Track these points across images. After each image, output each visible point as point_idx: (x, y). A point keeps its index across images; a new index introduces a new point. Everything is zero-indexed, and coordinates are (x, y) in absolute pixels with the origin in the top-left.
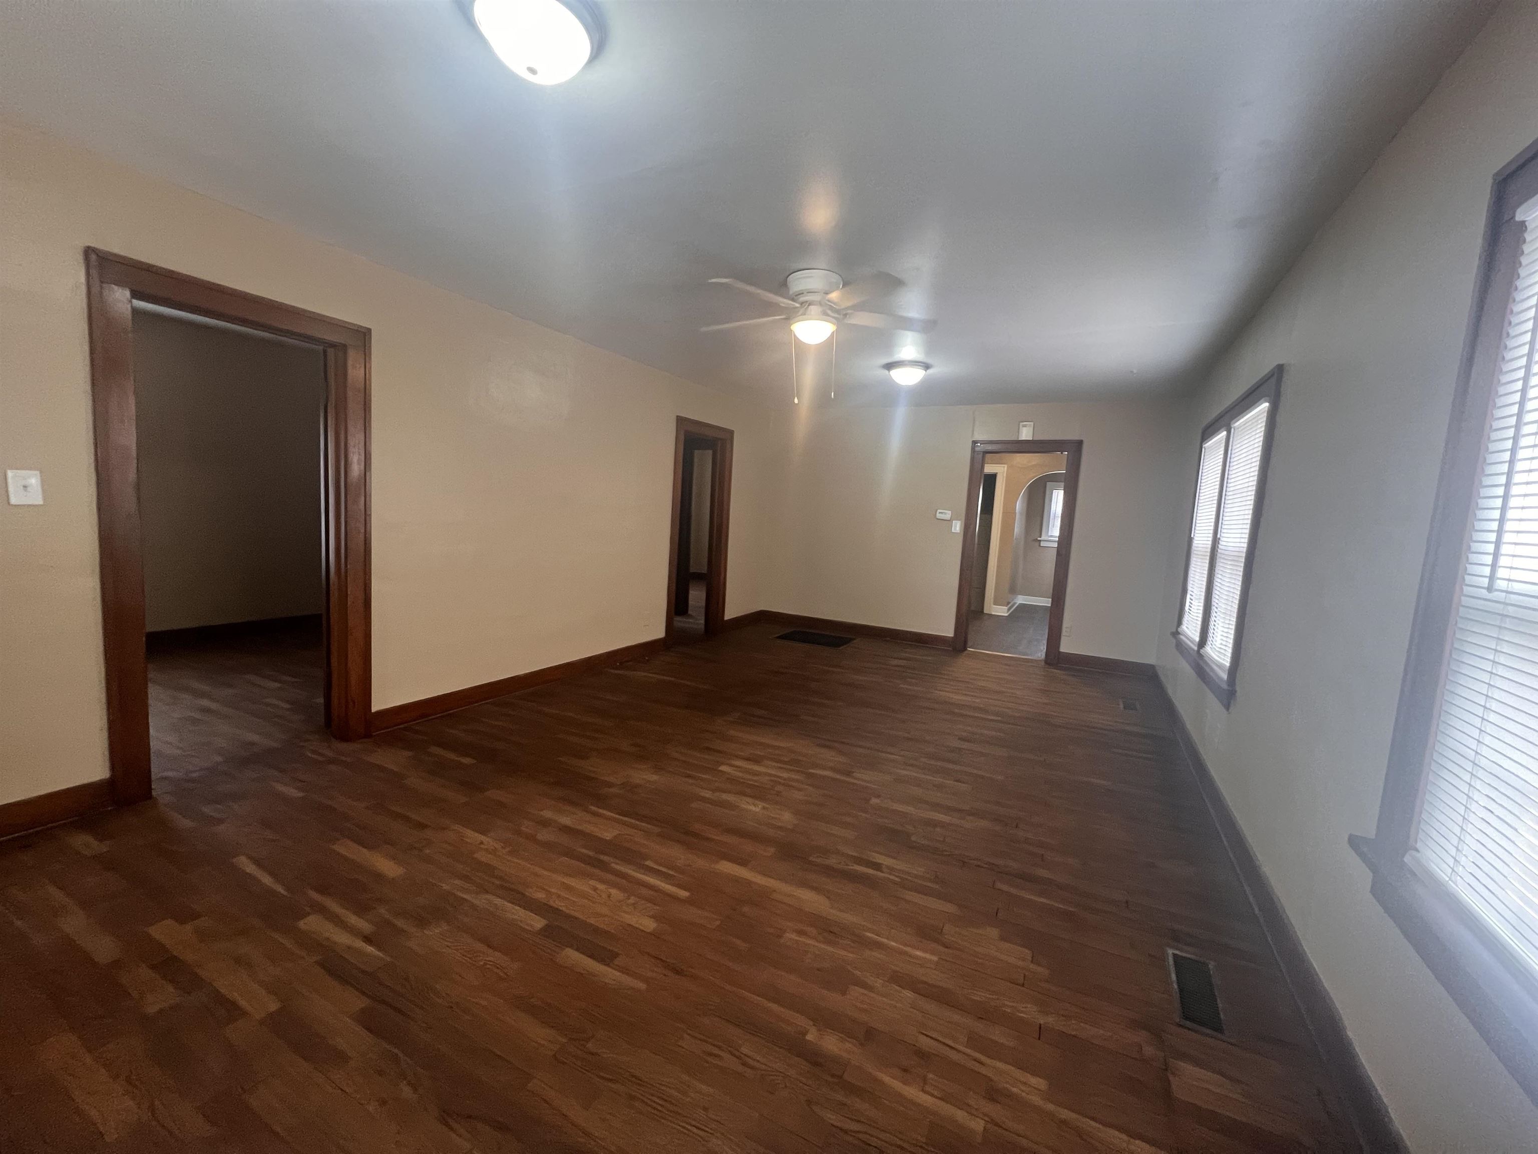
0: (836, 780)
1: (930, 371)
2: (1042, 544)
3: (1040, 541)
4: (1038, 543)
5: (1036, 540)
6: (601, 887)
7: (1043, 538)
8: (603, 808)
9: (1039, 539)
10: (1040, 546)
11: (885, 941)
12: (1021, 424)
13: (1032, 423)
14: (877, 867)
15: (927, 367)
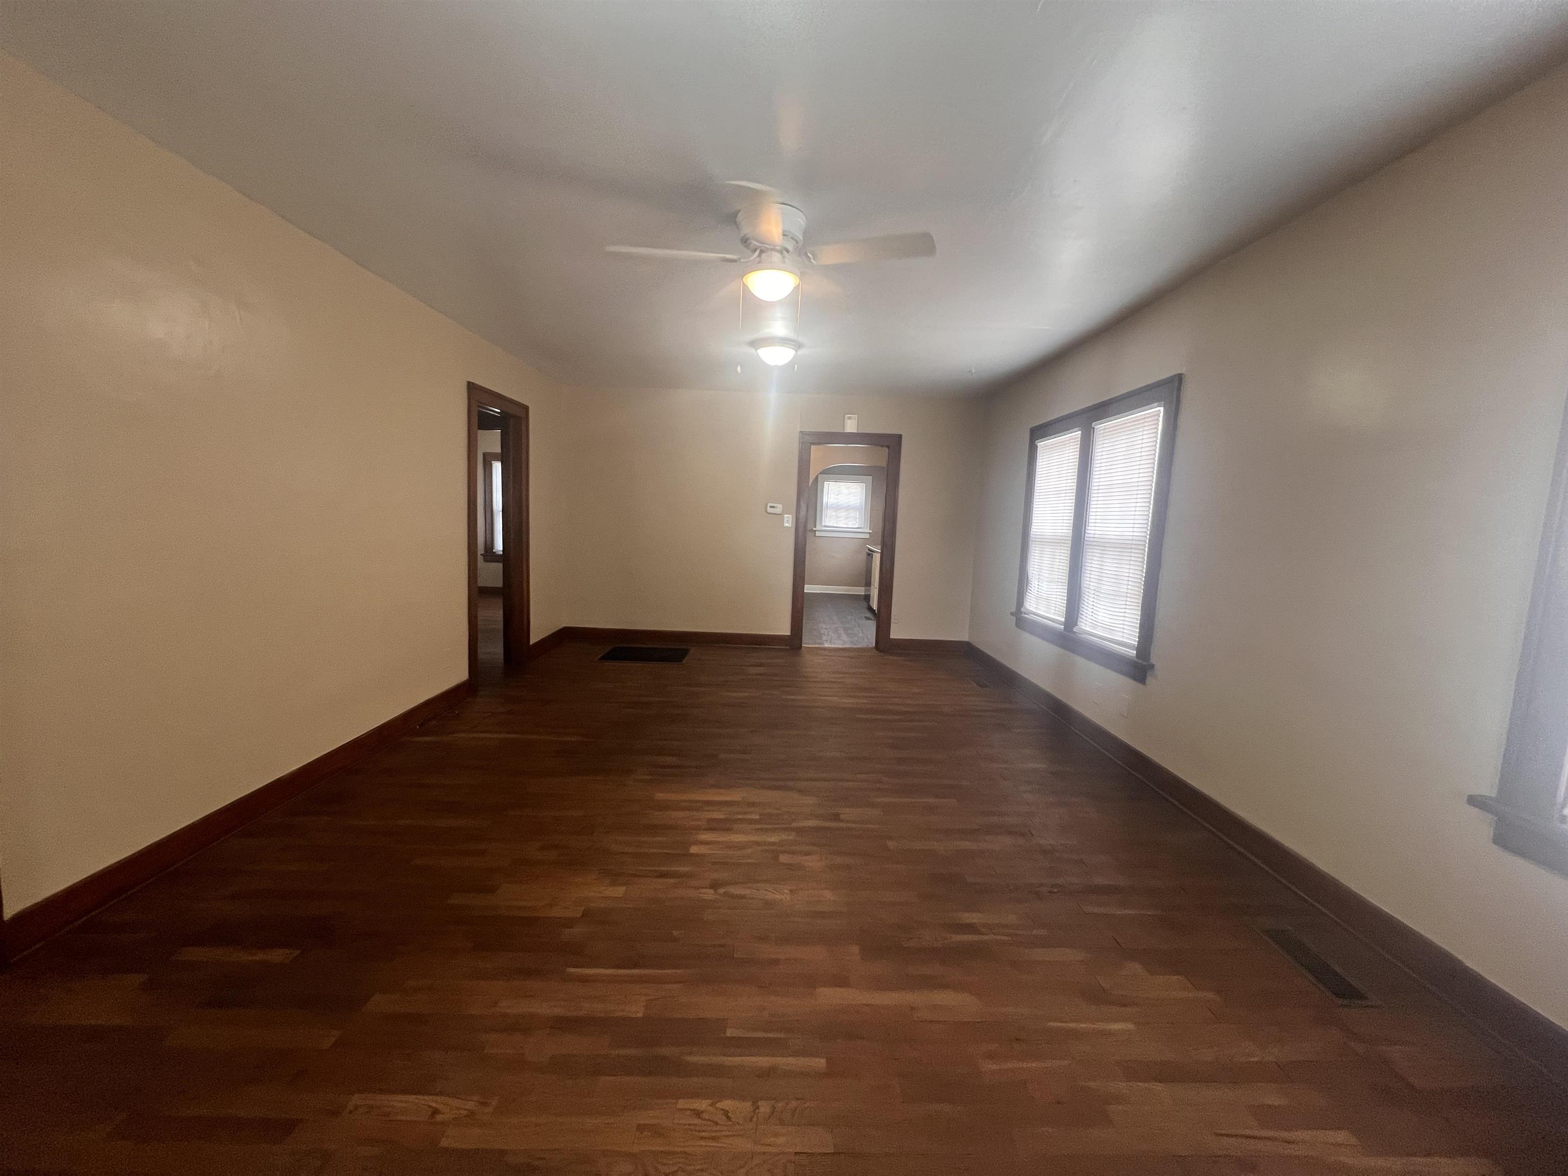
0: (828, 828)
1: (800, 352)
2: (818, 534)
3: (815, 531)
4: (814, 533)
5: (812, 531)
6: (702, 1104)
7: (818, 528)
8: (589, 966)
9: (814, 529)
10: (815, 536)
11: (1072, 1025)
12: (847, 416)
13: (856, 416)
14: (970, 928)
15: (798, 346)
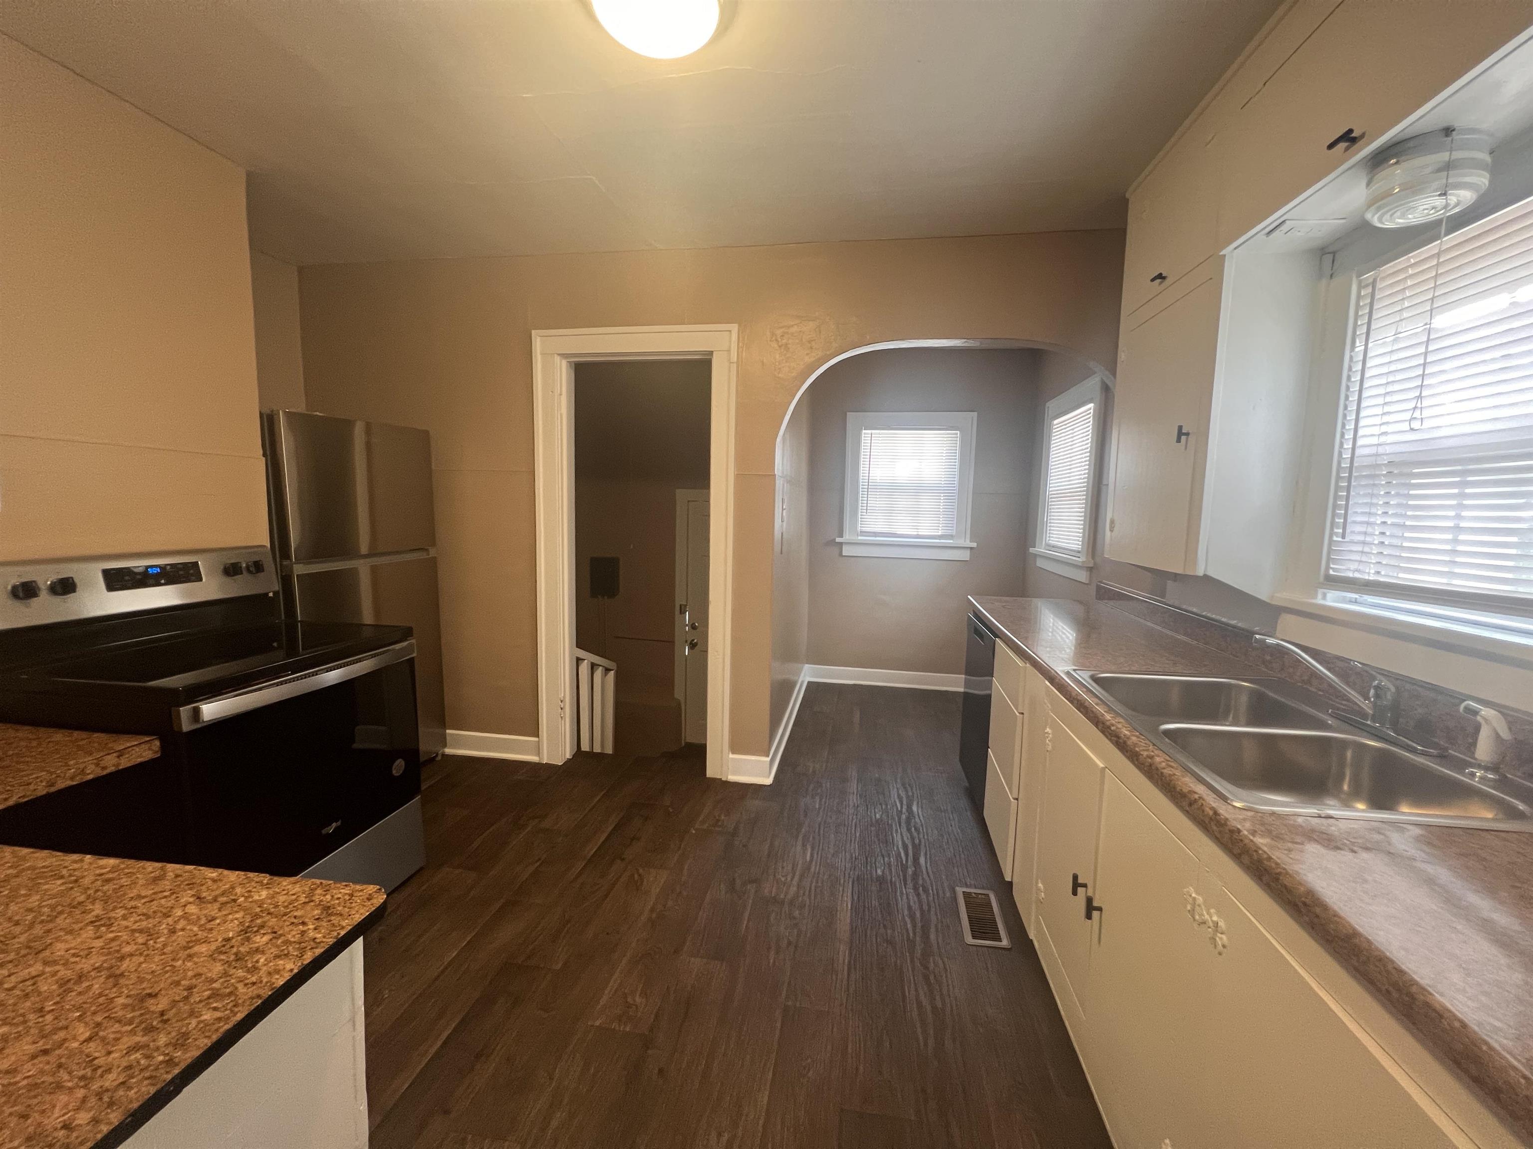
2: (846, 551)
3: (841, 544)
5: (832, 543)
7: (847, 537)
9: (838, 540)
10: (841, 555)
